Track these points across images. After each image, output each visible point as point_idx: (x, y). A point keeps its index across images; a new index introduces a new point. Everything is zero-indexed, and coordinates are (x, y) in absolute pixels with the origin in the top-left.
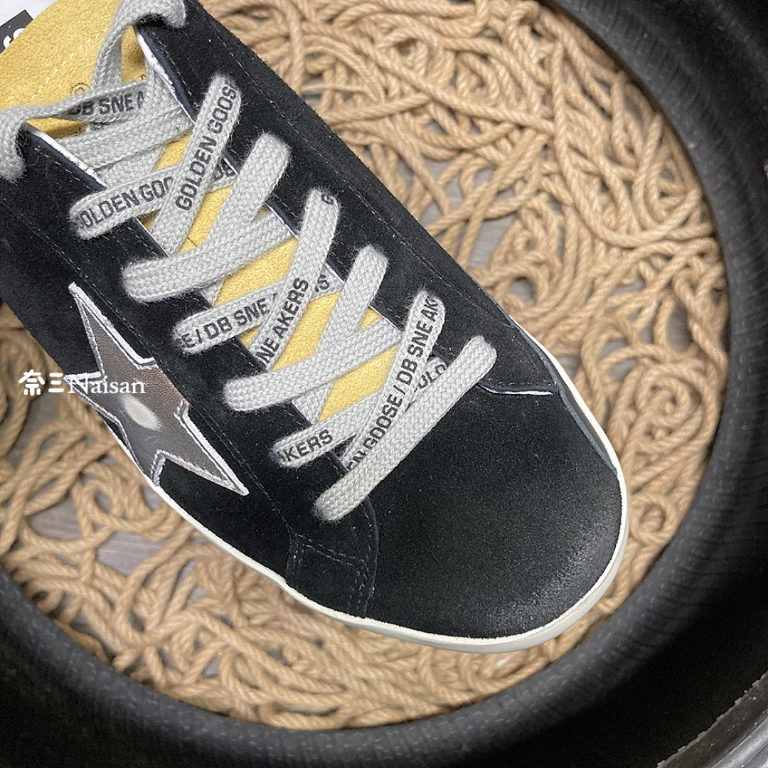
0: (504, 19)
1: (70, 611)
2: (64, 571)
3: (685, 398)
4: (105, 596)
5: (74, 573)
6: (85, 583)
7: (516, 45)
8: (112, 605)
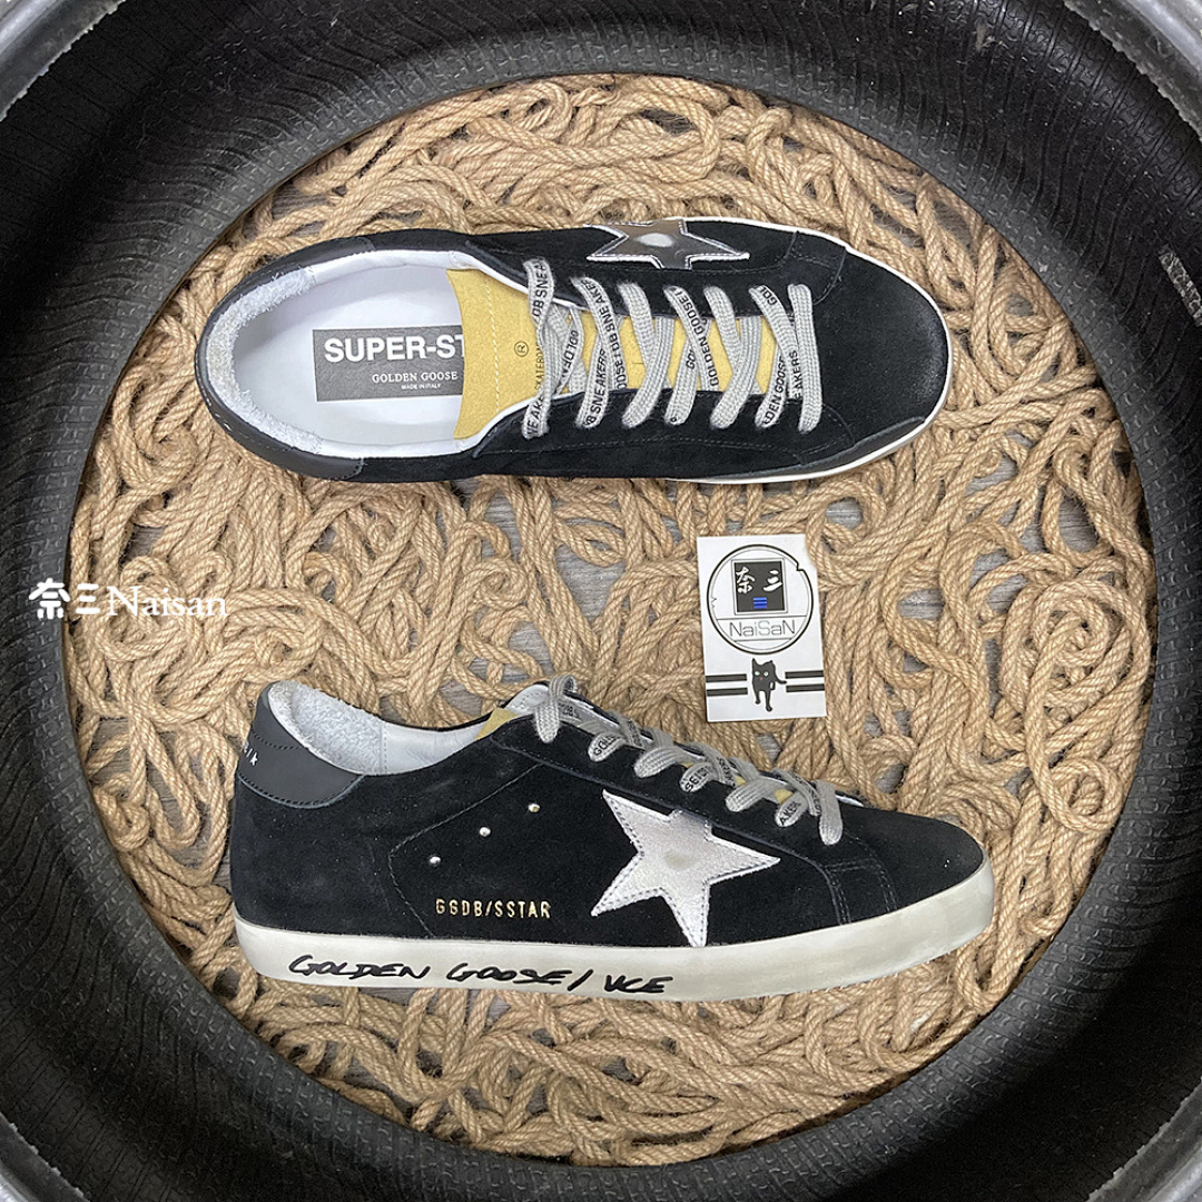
0: (742, 140)
1: (341, 1065)
2: (322, 1014)
3: (1100, 623)
4: (380, 1036)
5: (335, 1014)
6: (351, 1027)
7: (767, 173)
8: (393, 1046)
